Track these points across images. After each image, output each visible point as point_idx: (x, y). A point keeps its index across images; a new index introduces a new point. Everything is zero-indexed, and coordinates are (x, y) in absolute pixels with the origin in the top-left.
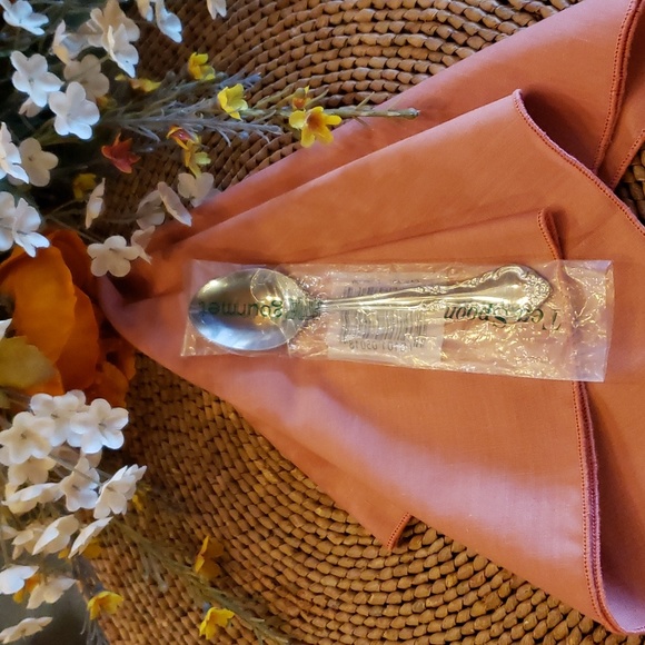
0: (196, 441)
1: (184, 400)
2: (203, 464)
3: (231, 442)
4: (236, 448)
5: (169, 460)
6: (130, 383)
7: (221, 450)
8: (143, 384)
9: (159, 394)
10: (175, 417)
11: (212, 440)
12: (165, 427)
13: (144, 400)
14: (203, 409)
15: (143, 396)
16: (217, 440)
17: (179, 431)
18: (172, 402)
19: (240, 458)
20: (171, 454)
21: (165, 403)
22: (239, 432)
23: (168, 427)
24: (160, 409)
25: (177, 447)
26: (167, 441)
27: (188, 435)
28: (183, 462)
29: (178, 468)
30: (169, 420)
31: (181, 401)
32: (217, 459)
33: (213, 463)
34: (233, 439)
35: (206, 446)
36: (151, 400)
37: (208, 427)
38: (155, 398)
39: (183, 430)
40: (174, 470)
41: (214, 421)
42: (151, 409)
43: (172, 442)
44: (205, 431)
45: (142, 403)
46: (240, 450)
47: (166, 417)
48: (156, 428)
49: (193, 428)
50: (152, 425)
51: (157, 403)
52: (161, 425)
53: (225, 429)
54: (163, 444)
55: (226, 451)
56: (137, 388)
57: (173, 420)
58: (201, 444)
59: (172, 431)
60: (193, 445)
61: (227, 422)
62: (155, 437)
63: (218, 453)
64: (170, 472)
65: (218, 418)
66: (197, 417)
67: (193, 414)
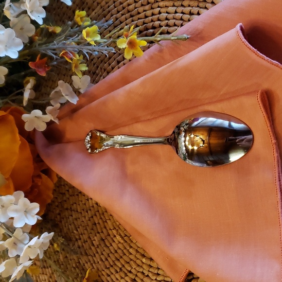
0: (85, 217)
1: (80, 194)
2: (88, 229)
3: (101, 218)
4: (103, 222)
5: (73, 226)
6: (55, 184)
7: (97, 223)
8: (61, 185)
9: (68, 191)
10: (76, 203)
11: (92, 217)
12: (71, 208)
13: (61, 193)
14: (88, 200)
15: (61, 191)
16: (94, 217)
17: (77, 211)
18: (74, 195)
19: (105, 228)
20: (74, 223)
21: (71, 196)
22: (105, 213)
23: (72, 209)
24: (68, 198)
25: (76, 219)
26: (72, 216)
27: (81, 213)
28: (79, 228)
29: (77, 231)
30: (73, 205)
31: (77, 195)
32: (95, 228)
33: (92, 229)
34: (102, 217)
35: (90, 220)
36: (64, 193)
37: (90, 210)
38: (67, 192)
39: (79, 211)
40: (75, 231)
41: (93, 207)
42: (65, 198)
43: (74, 217)
44: (89, 212)
45: (61, 195)
46: (105, 223)
47: (71, 203)
48: (67, 209)
49: (83, 210)
50: (65, 207)
51: (67, 196)
52: (69, 208)
53: (98, 211)
54: (70, 217)
55: (99, 223)
56: (58, 187)
57: (75, 205)
58: (87, 218)
59: (74, 211)
60: (83, 219)
61: (99, 208)
62: (67, 213)
63: (95, 224)
64: (73, 233)
65: (95, 205)
66: (85, 204)
67: (83, 202)
